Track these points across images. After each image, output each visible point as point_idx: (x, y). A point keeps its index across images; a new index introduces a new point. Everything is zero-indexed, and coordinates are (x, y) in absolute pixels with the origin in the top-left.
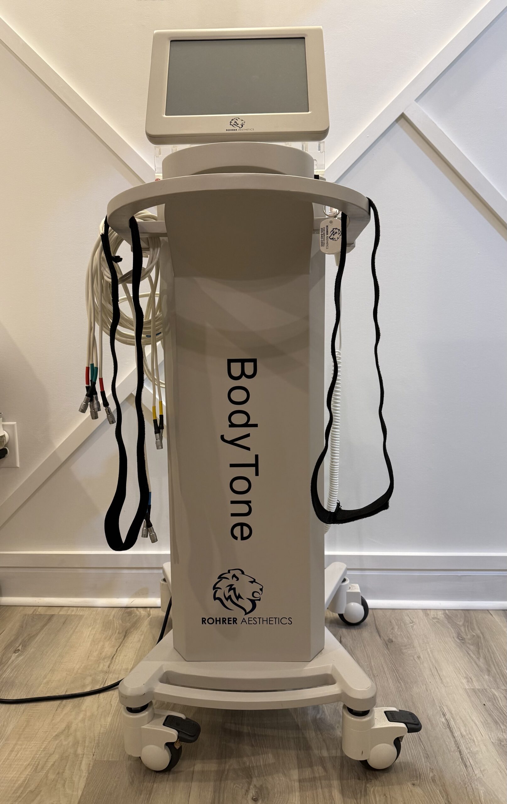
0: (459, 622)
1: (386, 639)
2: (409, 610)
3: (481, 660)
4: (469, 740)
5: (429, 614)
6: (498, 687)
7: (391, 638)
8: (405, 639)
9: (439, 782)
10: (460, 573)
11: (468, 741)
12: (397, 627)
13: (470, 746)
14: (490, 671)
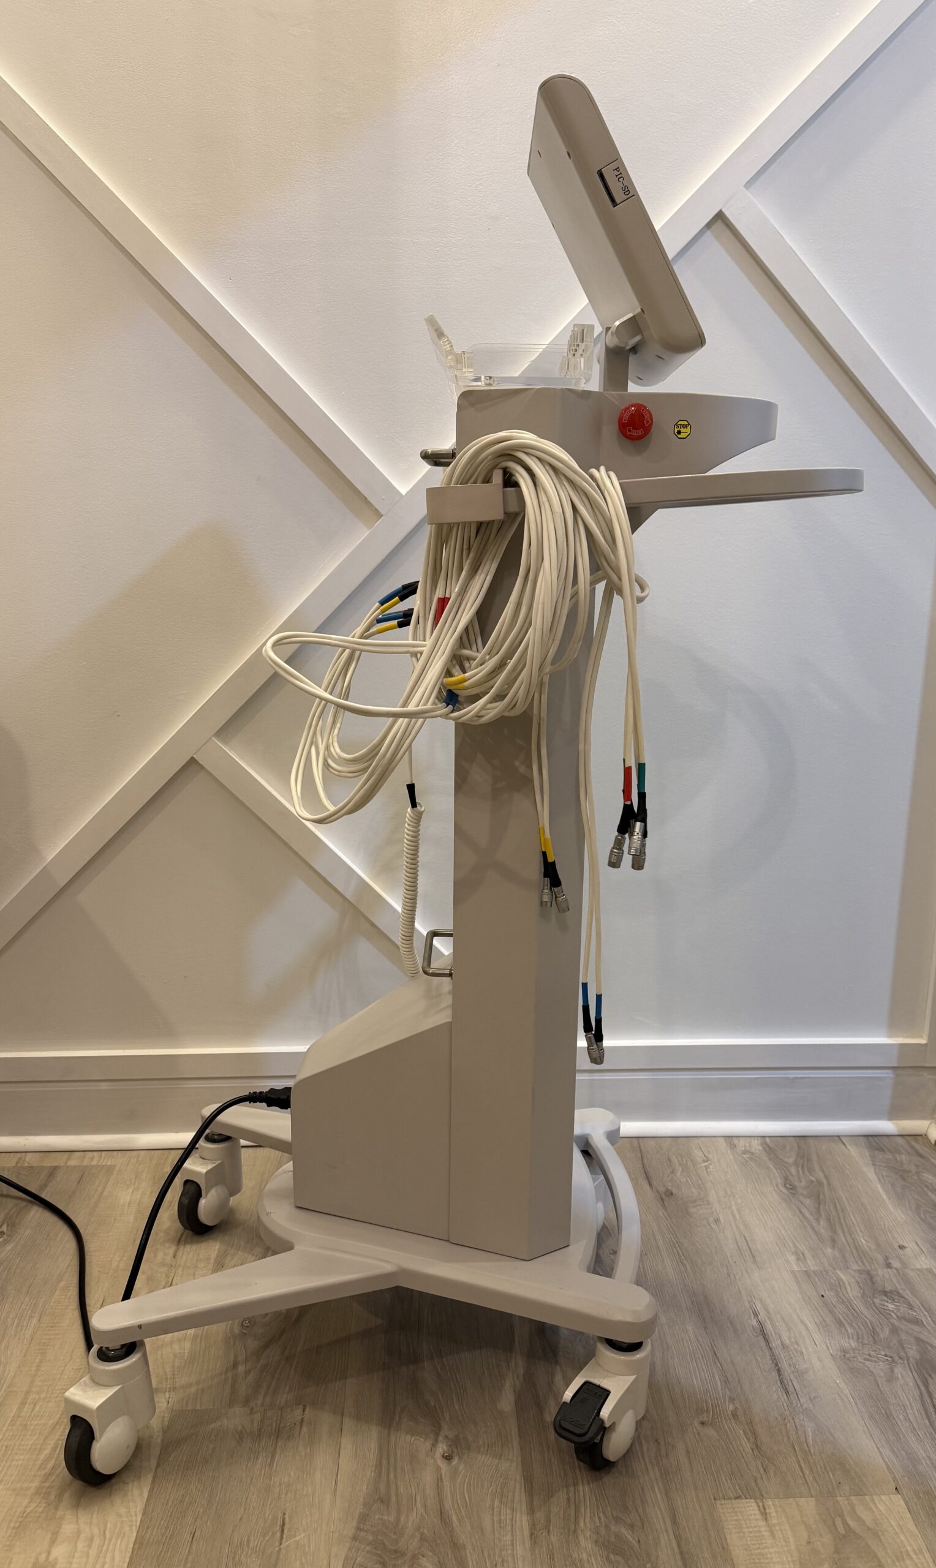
0: (788, 1158)
1: (662, 1189)
2: (702, 1138)
3: (821, 1223)
4: (794, 1352)
5: (736, 1145)
6: (847, 1267)
7: (670, 1188)
8: (694, 1190)
9: (743, 1418)
10: (793, 1074)
11: (793, 1354)
12: (681, 1169)
13: (794, 1361)
14: (835, 1240)
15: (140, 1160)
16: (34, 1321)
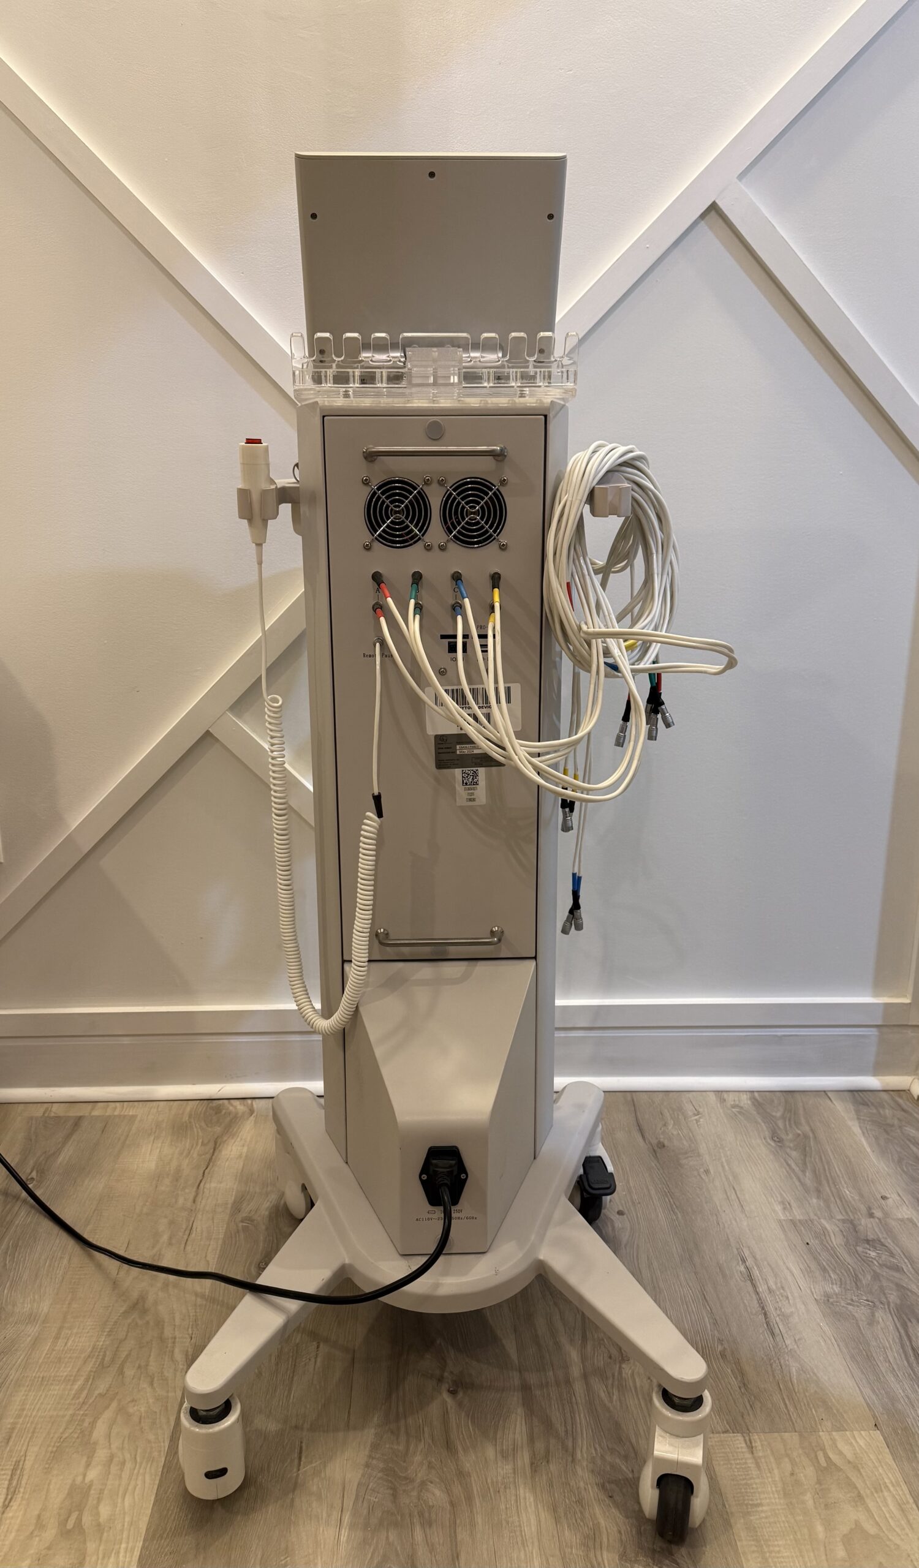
0: (776, 1112)
1: (654, 1142)
2: (694, 1093)
3: (807, 1174)
4: (780, 1296)
5: (727, 1100)
6: (832, 1216)
7: (662, 1140)
8: (685, 1143)
9: (731, 1358)
10: (781, 1032)
11: (779, 1298)
12: (672, 1122)
13: (780, 1305)
14: (820, 1191)
15: (159, 1110)
16: (65, 1261)
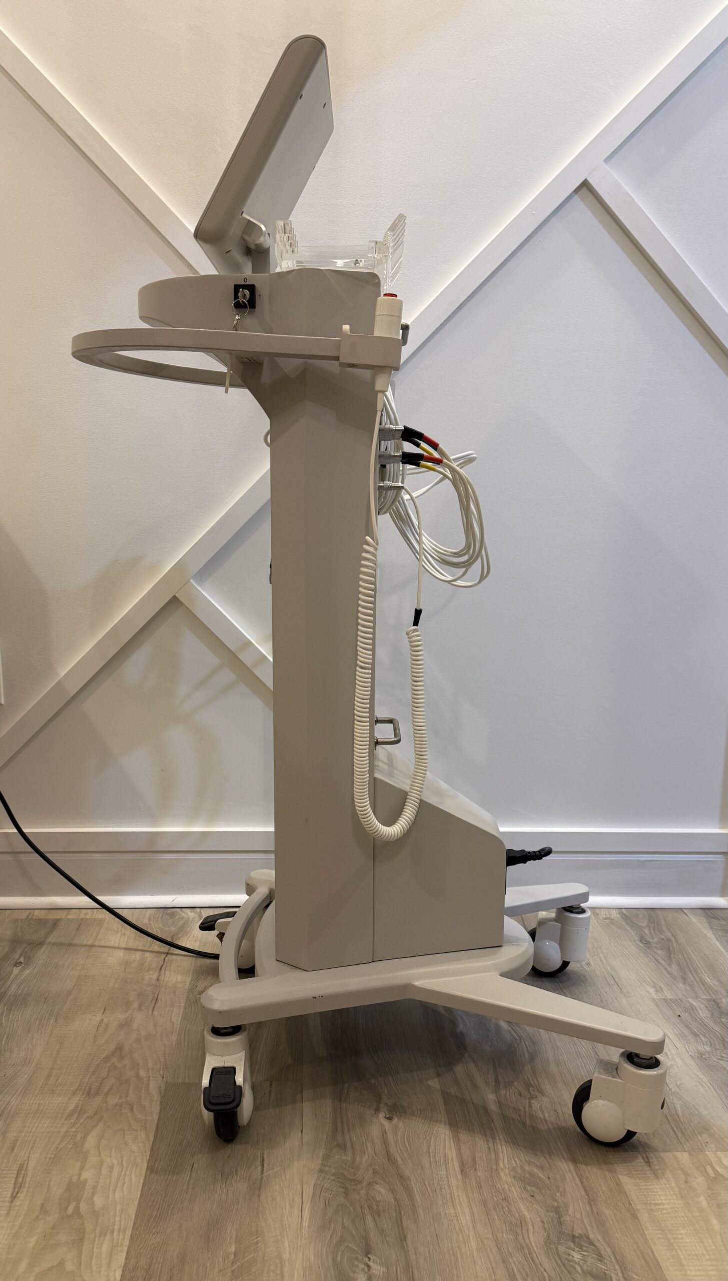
3: (673, 966)
5: (599, 913)
6: (697, 996)
14: (685, 979)
16: (52, 1021)
